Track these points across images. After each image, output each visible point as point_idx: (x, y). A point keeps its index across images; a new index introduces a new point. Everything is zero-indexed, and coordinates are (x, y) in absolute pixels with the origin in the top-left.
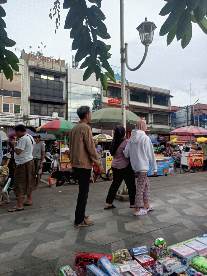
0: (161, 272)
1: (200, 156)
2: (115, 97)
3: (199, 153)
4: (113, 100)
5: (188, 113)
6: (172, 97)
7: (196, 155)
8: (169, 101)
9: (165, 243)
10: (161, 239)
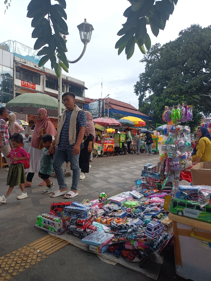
0: (108, 210)
1: (112, 143)
2: (30, 81)
3: (111, 141)
4: (27, 84)
5: (100, 106)
6: (87, 89)
7: (110, 142)
8: (83, 93)
9: (106, 195)
10: (104, 193)
